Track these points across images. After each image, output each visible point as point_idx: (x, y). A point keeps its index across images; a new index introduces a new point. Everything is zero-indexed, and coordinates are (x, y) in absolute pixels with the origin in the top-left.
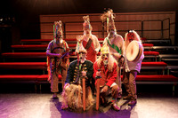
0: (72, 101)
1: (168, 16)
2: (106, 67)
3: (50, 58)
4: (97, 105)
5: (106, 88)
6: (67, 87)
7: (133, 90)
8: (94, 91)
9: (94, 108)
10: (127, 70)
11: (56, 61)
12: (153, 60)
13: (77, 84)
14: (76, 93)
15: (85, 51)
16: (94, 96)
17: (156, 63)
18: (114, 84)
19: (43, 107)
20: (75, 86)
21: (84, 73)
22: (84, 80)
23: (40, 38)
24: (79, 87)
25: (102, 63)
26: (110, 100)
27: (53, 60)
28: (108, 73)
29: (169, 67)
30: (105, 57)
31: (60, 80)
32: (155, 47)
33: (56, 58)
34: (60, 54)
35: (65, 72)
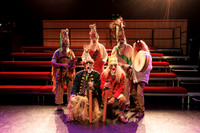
0: (78, 113)
1: (179, 24)
2: (114, 78)
3: (56, 68)
4: (104, 117)
5: (113, 99)
6: (73, 98)
7: (141, 102)
8: (100, 103)
9: (100, 121)
10: (136, 81)
11: (61, 71)
12: (163, 70)
13: (83, 95)
14: (82, 105)
15: (92, 60)
16: (101, 108)
17: (166, 74)
18: (121, 96)
19: (48, 119)
20: (82, 98)
21: (91, 84)
22: (90, 91)
23: (42, 45)
24: (85, 98)
25: (110, 73)
26: (117, 112)
27: (59, 70)
28: (116, 84)
29: (179, 79)
30: (113, 68)
31: (65, 91)
32: (165, 57)
33: (62, 68)
34: (66, 64)
35: (71, 83)
